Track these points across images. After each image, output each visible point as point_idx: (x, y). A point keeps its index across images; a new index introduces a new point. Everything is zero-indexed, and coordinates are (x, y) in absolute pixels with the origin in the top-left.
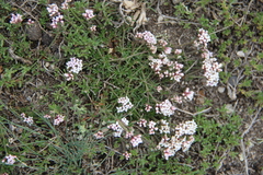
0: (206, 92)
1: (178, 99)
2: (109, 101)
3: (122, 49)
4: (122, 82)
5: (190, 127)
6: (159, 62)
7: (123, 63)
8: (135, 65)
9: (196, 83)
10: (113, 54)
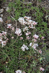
0: (5, 21)
1: (13, 29)
2: (26, 54)
3: (4, 59)
4: (17, 53)
5: (21, 20)
6: (2, 42)
7: (9, 56)
8: (8, 51)
9: (4, 26)
10: (8, 61)
